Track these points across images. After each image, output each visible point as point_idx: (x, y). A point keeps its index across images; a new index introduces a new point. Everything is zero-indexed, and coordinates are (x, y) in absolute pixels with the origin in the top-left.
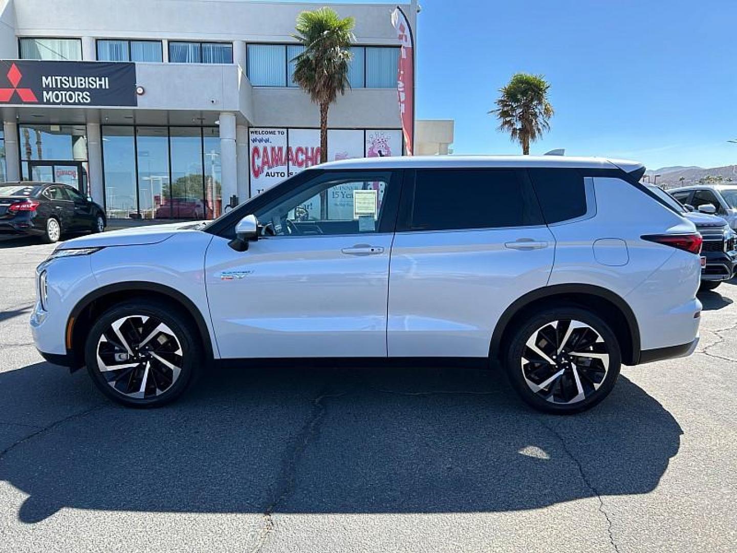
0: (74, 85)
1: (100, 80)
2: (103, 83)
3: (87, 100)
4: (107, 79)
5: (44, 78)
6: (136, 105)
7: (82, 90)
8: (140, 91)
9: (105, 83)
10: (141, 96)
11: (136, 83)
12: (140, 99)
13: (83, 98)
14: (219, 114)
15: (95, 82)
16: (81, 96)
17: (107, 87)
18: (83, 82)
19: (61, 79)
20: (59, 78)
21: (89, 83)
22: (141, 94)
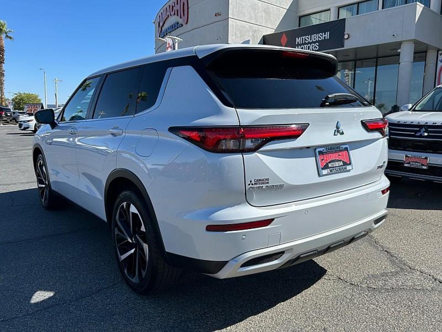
0: (311, 40)
1: (325, 34)
2: (326, 35)
3: (317, 48)
4: (328, 33)
5: (297, 39)
6: (344, 47)
7: (315, 43)
8: (346, 37)
9: (327, 35)
10: (347, 40)
11: (344, 32)
12: (346, 42)
13: (315, 47)
14: (401, 44)
15: (322, 36)
16: (314, 46)
17: (328, 38)
18: (315, 38)
19: (305, 38)
20: (304, 37)
21: (319, 37)
22: (347, 39)
